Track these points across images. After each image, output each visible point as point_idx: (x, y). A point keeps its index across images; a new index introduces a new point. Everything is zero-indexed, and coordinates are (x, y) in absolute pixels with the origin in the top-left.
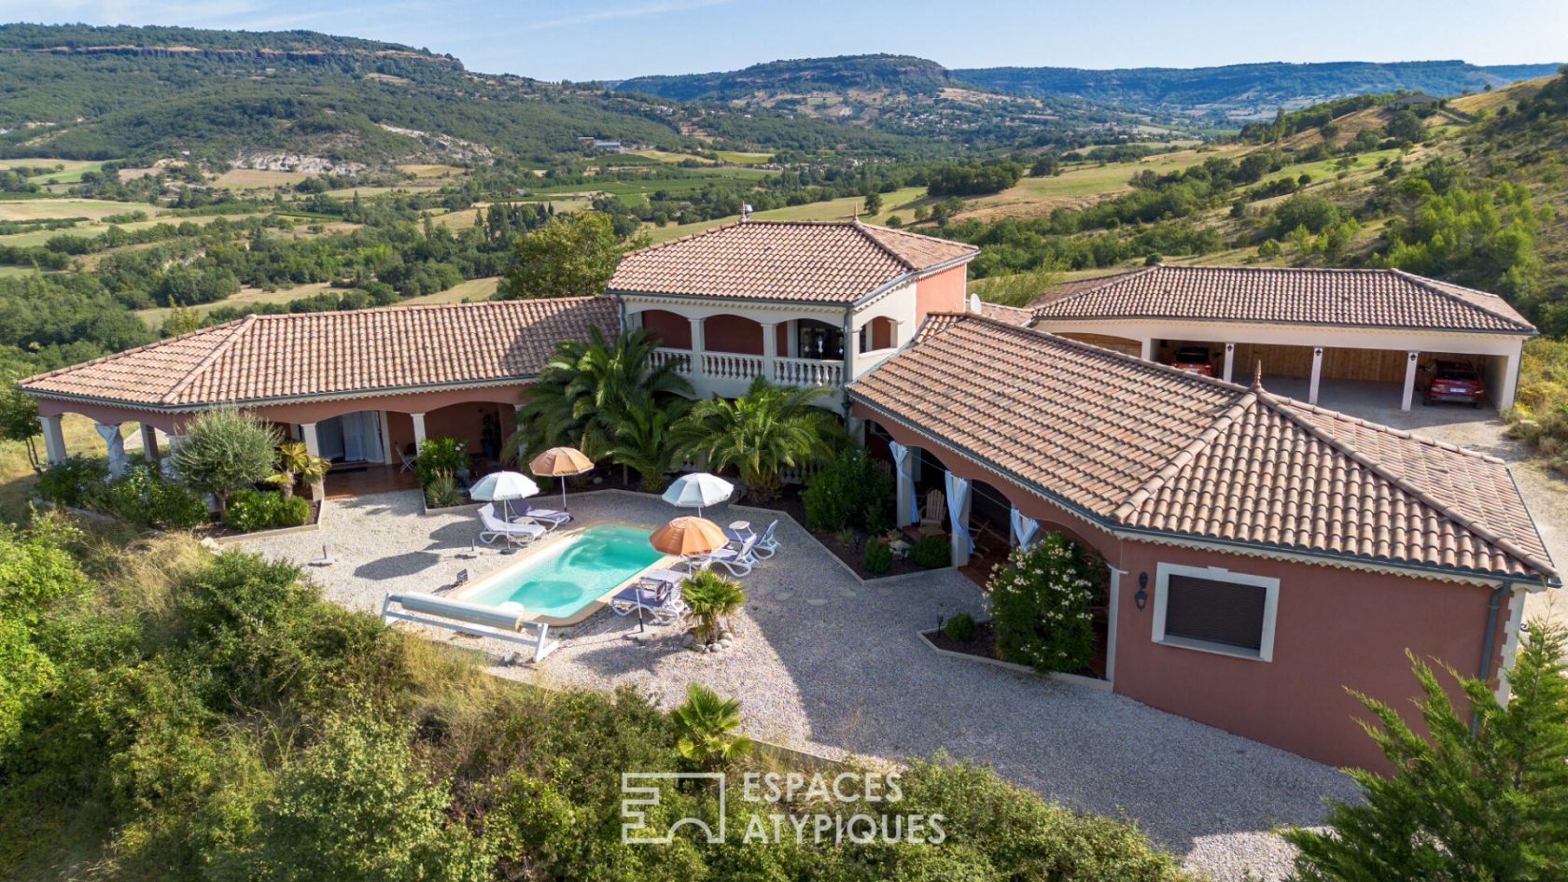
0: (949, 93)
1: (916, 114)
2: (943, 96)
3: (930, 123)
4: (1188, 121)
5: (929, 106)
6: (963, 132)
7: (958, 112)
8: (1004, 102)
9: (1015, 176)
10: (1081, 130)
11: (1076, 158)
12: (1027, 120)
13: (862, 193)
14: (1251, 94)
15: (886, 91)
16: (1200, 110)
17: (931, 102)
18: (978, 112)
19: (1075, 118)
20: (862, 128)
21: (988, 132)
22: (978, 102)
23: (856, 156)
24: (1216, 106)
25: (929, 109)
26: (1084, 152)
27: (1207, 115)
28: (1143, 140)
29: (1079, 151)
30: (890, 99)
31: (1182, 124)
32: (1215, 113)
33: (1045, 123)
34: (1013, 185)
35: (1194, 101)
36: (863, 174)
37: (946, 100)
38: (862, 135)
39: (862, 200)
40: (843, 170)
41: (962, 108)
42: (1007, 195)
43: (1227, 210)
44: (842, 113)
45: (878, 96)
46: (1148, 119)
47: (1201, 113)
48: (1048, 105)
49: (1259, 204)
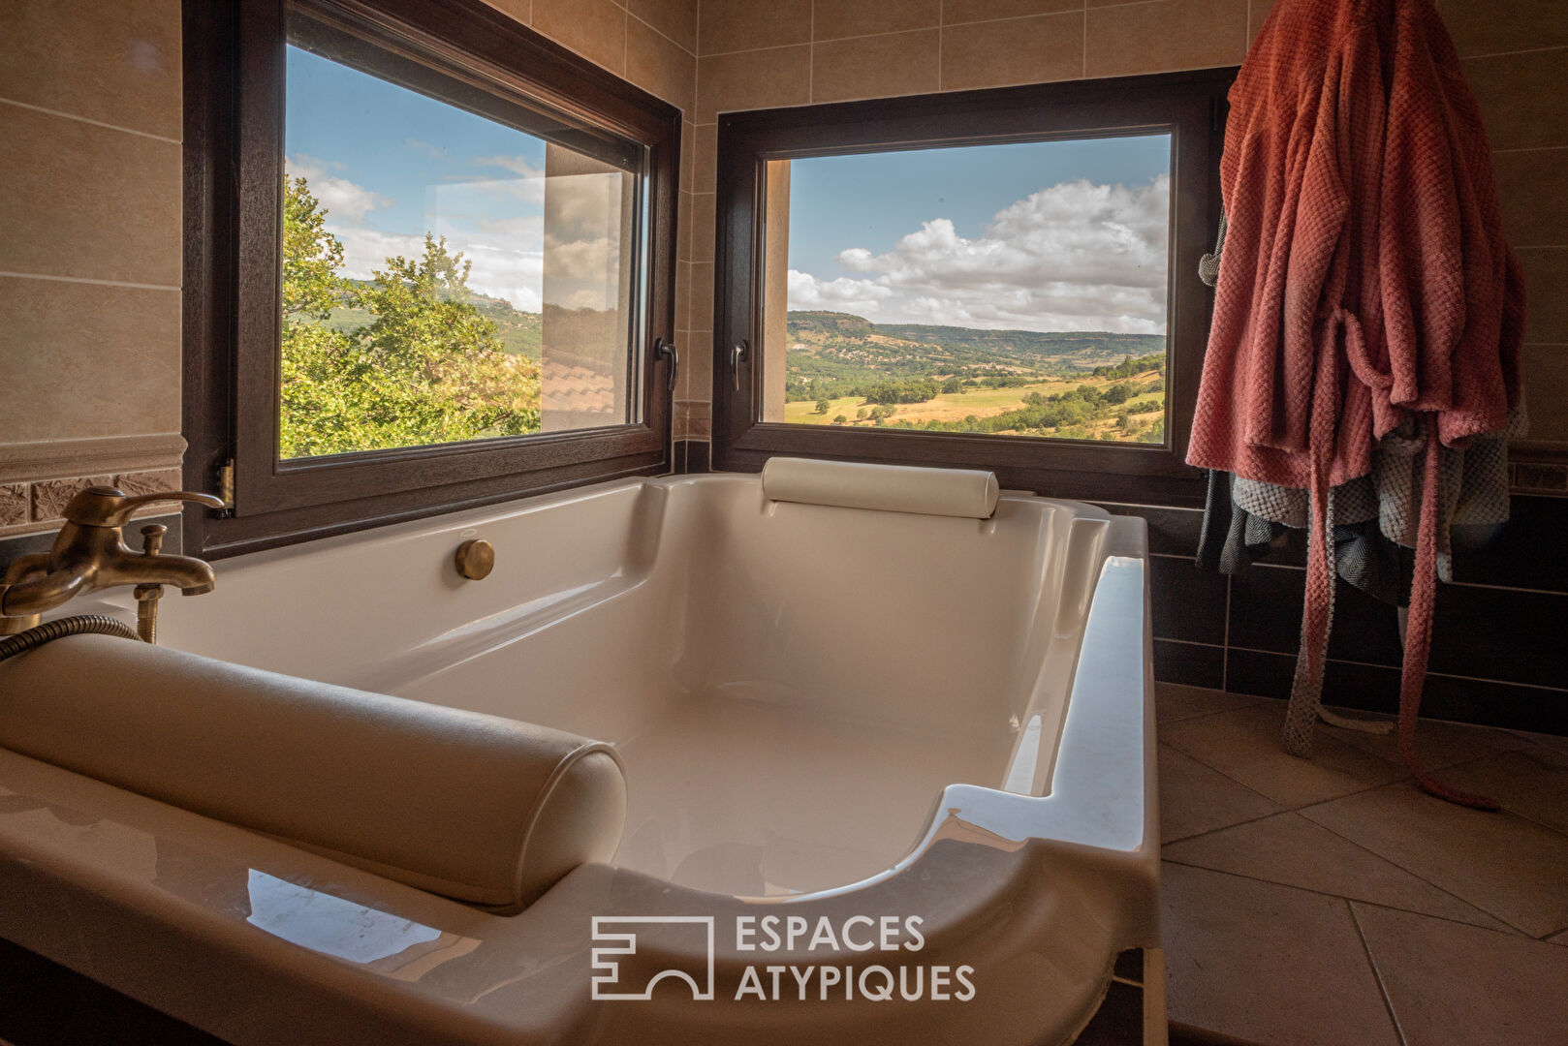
0: (874, 338)
1: (850, 350)
2: (869, 340)
3: (861, 357)
4: (1047, 366)
5: (859, 346)
6: (885, 364)
7: (881, 351)
8: (914, 346)
9: (935, 393)
10: (973, 366)
11: (973, 384)
12: (931, 359)
13: (813, 399)
14: (1089, 351)
15: (828, 335)
16: (1053, 359)
17: (861, 343)
18: (896, 352)
19: (966, 359)
20: (809, 357)
21: (903, 365)
22: (896, 345)
23: (805, 375)
24: (1065, 357)
25: (859, 348)
26: (978, 380)
27: (1058, 362)
28: (1019, 375)
29: (975, 380)
30: (831, 340)
31: (1043, 366)
32: (1064, 361)
33: (945, 361)
34: (933, 398)
35: (1049, 353)
36: (812, 387)
37: (872, 342)
38: (810, 362)
39: (814, 404)
40: (796, 384)
41: (884, 348)
42: (930, 404)
43: (1113, 421)
44: (794, 347)
45: (822, 338)
46: (1018, 362)
47: (1055, 360)
48: (946, 350)
49: (1138, 417)
